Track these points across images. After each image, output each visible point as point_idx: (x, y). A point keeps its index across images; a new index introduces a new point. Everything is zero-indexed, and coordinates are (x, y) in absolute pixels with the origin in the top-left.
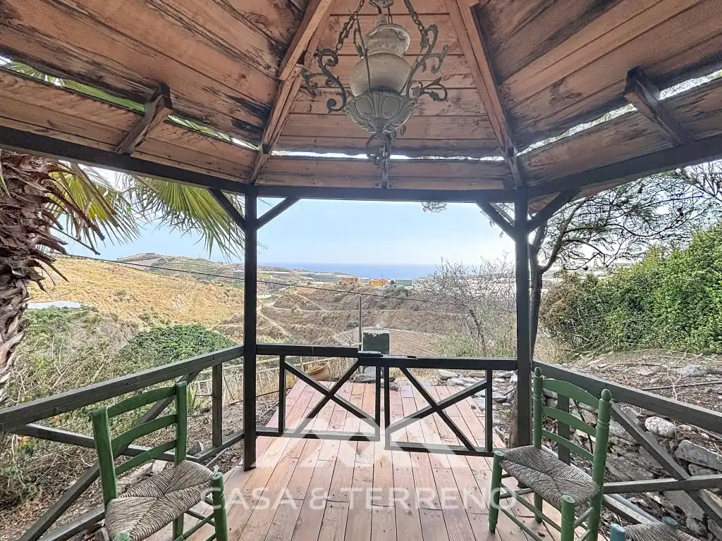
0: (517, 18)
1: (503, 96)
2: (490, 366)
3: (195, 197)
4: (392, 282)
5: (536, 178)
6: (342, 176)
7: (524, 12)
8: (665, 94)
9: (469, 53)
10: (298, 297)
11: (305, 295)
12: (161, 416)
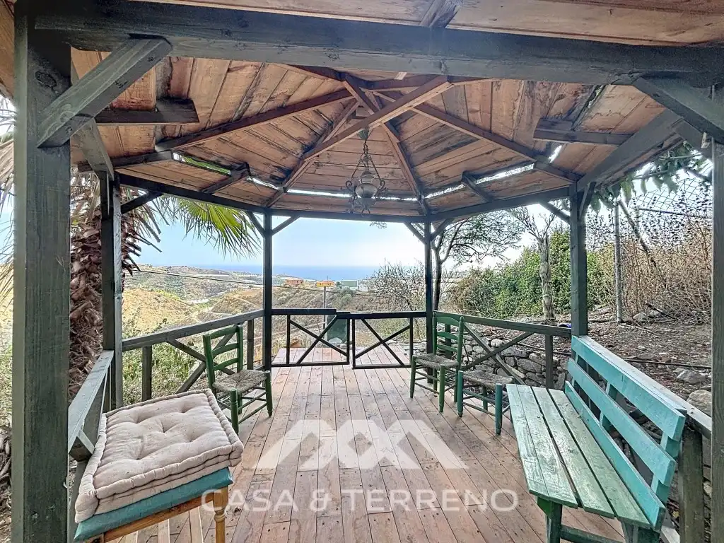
0: (416, 147)
1: (414, 173)
2: (411, 316)
3: (216, 211)
4: (338, 284)
5: (435, 210)
6: (326, 205)
7: (419, 146)
8: (479, 182)
9: (396, 156)
10: (239, 300)
11: (247, 299)
12: (228, 344)
